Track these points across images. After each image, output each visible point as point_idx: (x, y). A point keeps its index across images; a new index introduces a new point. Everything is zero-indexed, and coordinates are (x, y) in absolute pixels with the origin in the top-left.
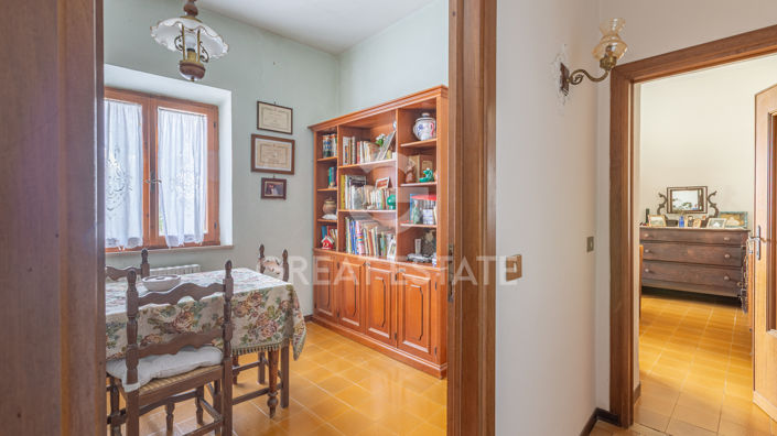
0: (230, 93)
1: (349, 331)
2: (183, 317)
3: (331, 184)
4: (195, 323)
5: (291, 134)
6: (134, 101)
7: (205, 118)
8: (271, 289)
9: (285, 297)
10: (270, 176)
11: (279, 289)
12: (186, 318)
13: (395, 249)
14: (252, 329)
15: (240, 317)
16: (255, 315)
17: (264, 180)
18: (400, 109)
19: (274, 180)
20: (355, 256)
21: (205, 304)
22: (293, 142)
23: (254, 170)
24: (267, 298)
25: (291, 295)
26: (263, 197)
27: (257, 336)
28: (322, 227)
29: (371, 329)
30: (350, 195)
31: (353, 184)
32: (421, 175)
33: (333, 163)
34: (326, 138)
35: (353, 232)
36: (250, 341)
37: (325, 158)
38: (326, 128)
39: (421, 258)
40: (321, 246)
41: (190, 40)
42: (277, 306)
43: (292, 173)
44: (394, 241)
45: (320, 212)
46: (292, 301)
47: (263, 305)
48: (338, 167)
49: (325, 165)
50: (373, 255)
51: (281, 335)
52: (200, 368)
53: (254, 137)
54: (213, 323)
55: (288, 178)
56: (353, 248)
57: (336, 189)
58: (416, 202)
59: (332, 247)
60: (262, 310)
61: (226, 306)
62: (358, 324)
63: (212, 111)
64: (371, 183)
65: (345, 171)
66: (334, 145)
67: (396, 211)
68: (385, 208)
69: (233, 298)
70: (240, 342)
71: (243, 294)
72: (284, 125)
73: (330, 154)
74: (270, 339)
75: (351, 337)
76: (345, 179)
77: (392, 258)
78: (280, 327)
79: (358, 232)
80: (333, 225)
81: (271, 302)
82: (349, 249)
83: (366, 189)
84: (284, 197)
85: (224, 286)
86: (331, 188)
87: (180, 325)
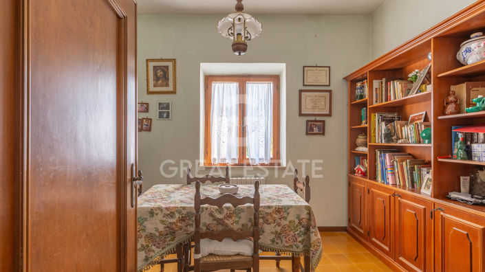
0: (285, 64)
1: (378, 251)
2: (229, 216)
3: (364, 122)
4: (237, 222)
5: (329, 85)
6: (234, 81)
7: (272, 84)
8: (291, 206)
9: (304, 215)
10: (313, 118)
11: (299, 208)
12: (231, 217)
13: (431, 184)
14: (278, 235)
15: (268, 224)
16: (279, 225)
17: (308, 121)
18: (435, 38)
19: (316, 121)
20: (385, 185)
21: (242, 210)
22: (330, 92)
23: (301, 115)
24: (288, 214)
25: (309, 214)
26: (307, 134)
27: (282, 241)
28: (355, 157)
29: (401, 258)
30: (380, 130)
31: (383, 120)
32: (468, 105)
33: (364, 104)
34: (359, 84)
35: (383, 163)
36: (277, 243)
37: (358, 101)
38: (358, 76)
39: (469, 199)
40: (354, 172)
41: (239, 27)
42: (297, 221)
43: (330, 115)
44: (430, 176)
45: (353, 145)
46: (309, 219)
47: (285, 218)
48: (369, 107)
49: (357, 107)
50: (404, 187)
51: (301, 246)
52: (238, 255)
53: (301, 91)
54: (250, 224)
55: (326, 119)
56: (383, 178)
57: (367, 125)
58: (460, 136)
59: (364, 174)
60: (284, 222)
61: (255, 214)
62: (387, 249)
63: (275, 79)
64: (404, 118)
65: (376, 110)
66: (366, 89)
67: (432, 145)
68: (420, 142)
69: (260, 209)
70: (269, 242)
71: (269, 207)
72: (323, 80)
73: (362, 97)
74: (291, 246)
75: (381, 258)
76: (376, 117)
77: (427, 192)
78: (300, 239)
79: (388, 164)
80: (364, 156)
81: (291, 217)
82: (379, 179)
83: (397, 124)
84: (323, 134)
85: (254, 199)
86: (363, 125)
87: (226, 221)
